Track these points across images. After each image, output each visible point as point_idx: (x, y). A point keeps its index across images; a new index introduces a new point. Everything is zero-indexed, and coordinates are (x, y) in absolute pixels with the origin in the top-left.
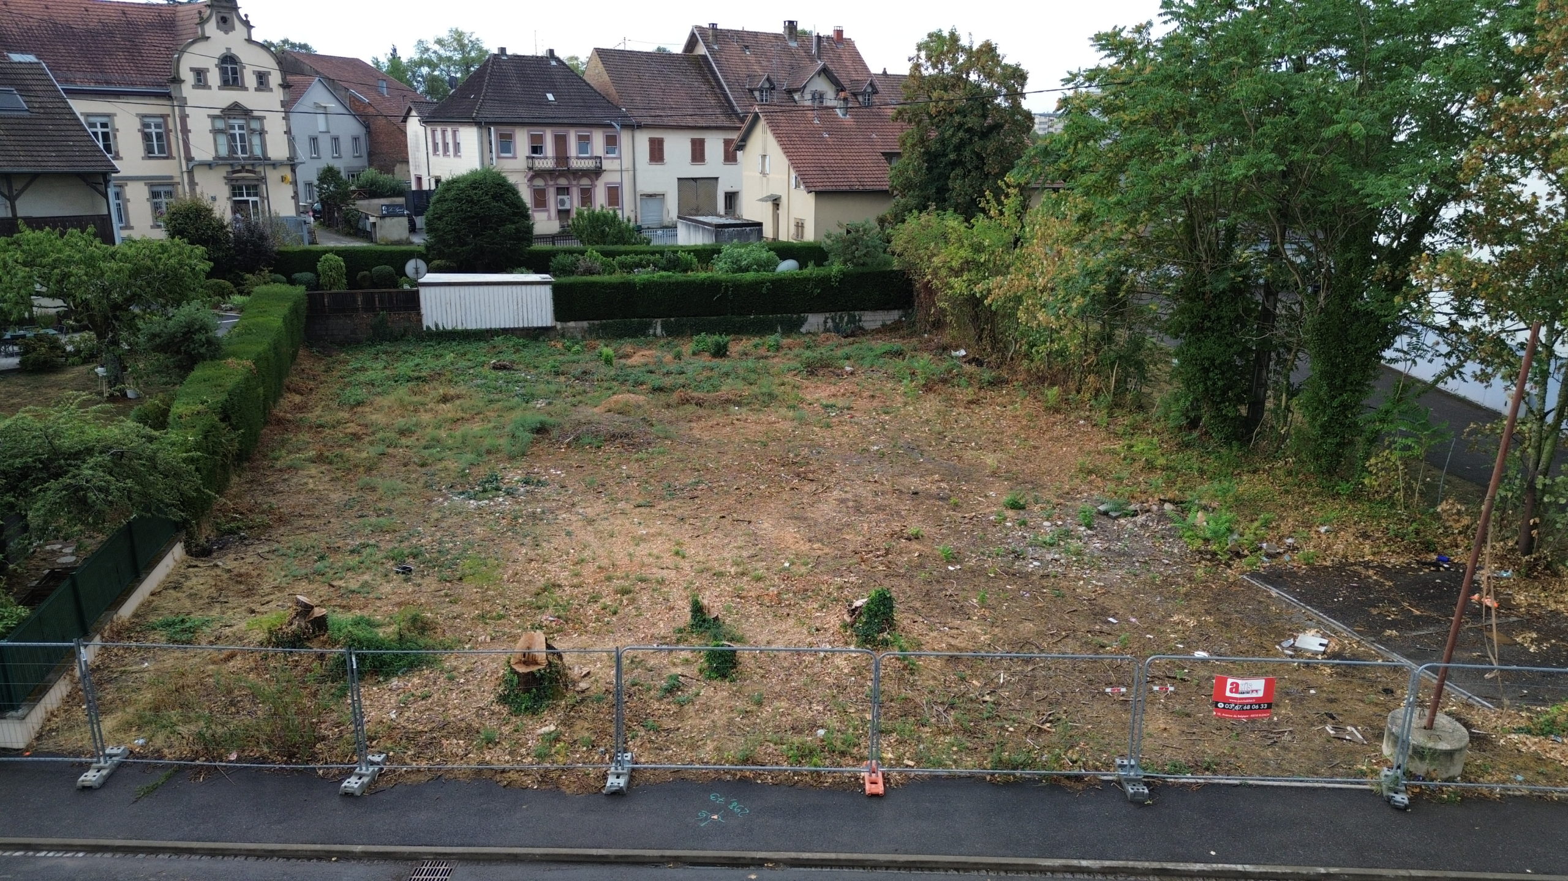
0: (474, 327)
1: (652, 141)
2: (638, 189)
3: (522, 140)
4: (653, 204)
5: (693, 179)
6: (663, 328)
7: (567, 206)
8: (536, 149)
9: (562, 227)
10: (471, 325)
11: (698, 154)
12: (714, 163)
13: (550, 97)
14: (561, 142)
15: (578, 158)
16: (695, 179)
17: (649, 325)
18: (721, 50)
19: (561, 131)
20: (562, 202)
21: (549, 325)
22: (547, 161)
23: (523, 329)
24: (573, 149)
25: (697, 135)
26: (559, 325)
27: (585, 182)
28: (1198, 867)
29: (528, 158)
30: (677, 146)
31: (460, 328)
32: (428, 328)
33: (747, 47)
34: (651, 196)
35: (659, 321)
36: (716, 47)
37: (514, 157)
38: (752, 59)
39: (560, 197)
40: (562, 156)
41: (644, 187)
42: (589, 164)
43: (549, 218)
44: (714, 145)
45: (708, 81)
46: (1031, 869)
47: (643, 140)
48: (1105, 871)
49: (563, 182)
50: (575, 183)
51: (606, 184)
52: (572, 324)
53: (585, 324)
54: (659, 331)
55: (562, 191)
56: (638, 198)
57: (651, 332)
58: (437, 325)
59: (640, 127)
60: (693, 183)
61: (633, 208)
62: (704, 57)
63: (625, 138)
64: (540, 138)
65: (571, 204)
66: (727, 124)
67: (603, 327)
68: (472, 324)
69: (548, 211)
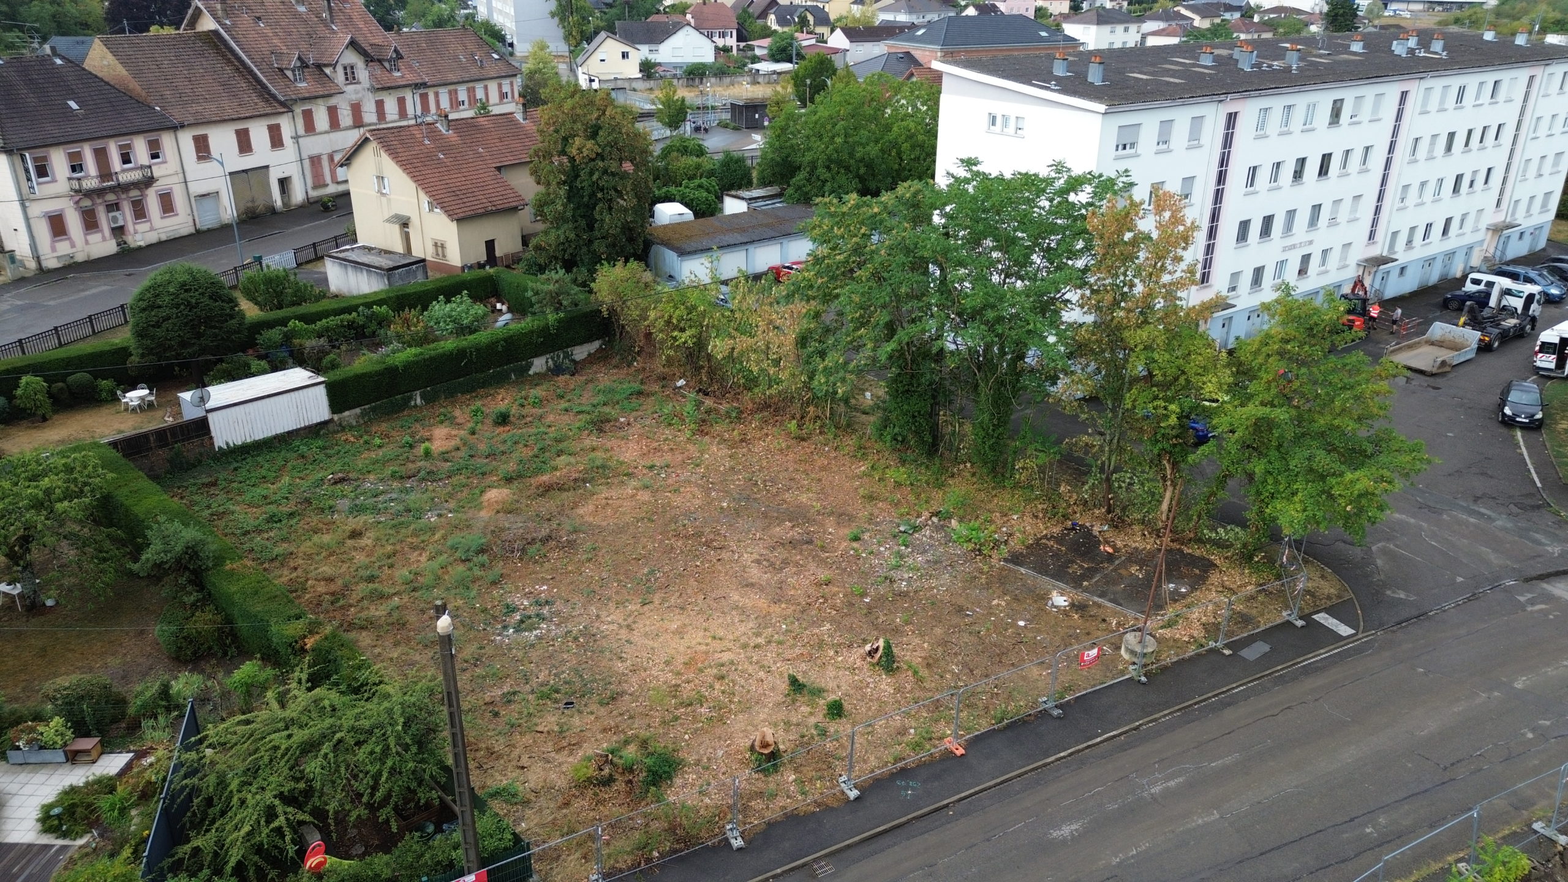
0: (261, 437)
1: (197, 139)
2: (191, 191)
3: (59, 161)
4: (208, 203)
5: (243, 171)
6: (422, 398)
7: (121, 223)
8: (76, 167)
9: (118, 245)
10: (259, 436)
11: (244, 145)
12: (262, 153)
13: (73, 105)
14: (101, 155)
15: (124, 171)
16: (245, 171)
17: (410, 398)
18: (234, 25)
19: (99, 144)
20: (115, 219)
21: (327, 418)
22: (91, 178)
23: (305, 428)
24: (116, 164)
25: (241, 126)
26: (336, 417)
27: (135, 193)
28: (1099, 739)
29: (70, 179)
30: (222, 139)
31: (248, 441)
32: (220, 448)
33: (259, 18)
34: (204, 195)
35: (418, 392)
36: (228, 22)
37: (54, 181)
38: (268, 32)
39: (111, 215)
40: (105, 173)
41: (196, 189)
42: (136, 176)
43: (104, 239)
44: (259, 133)
45: (229, 61)
46: (1045, 765)
47: (186, 139)
48: (1070, 755)
49: (111, 197)
50: (124, 196)
51: (157, 192)
52: (347, 413)
53: (358, 411)
54: (419, 401)
55: (114, 207)
56: (193, 200)
57: (413, 403)
58: (227, 444)
59: (182, 126)
60: (244, 174)
61: (189, 211)
62: (215, 33)
63: (167, 141)
64: (78, 155)
65: (125, 219)
66: (269, 110)
67: (373, 410)
68: (261, 433)
69: (102, 231)
